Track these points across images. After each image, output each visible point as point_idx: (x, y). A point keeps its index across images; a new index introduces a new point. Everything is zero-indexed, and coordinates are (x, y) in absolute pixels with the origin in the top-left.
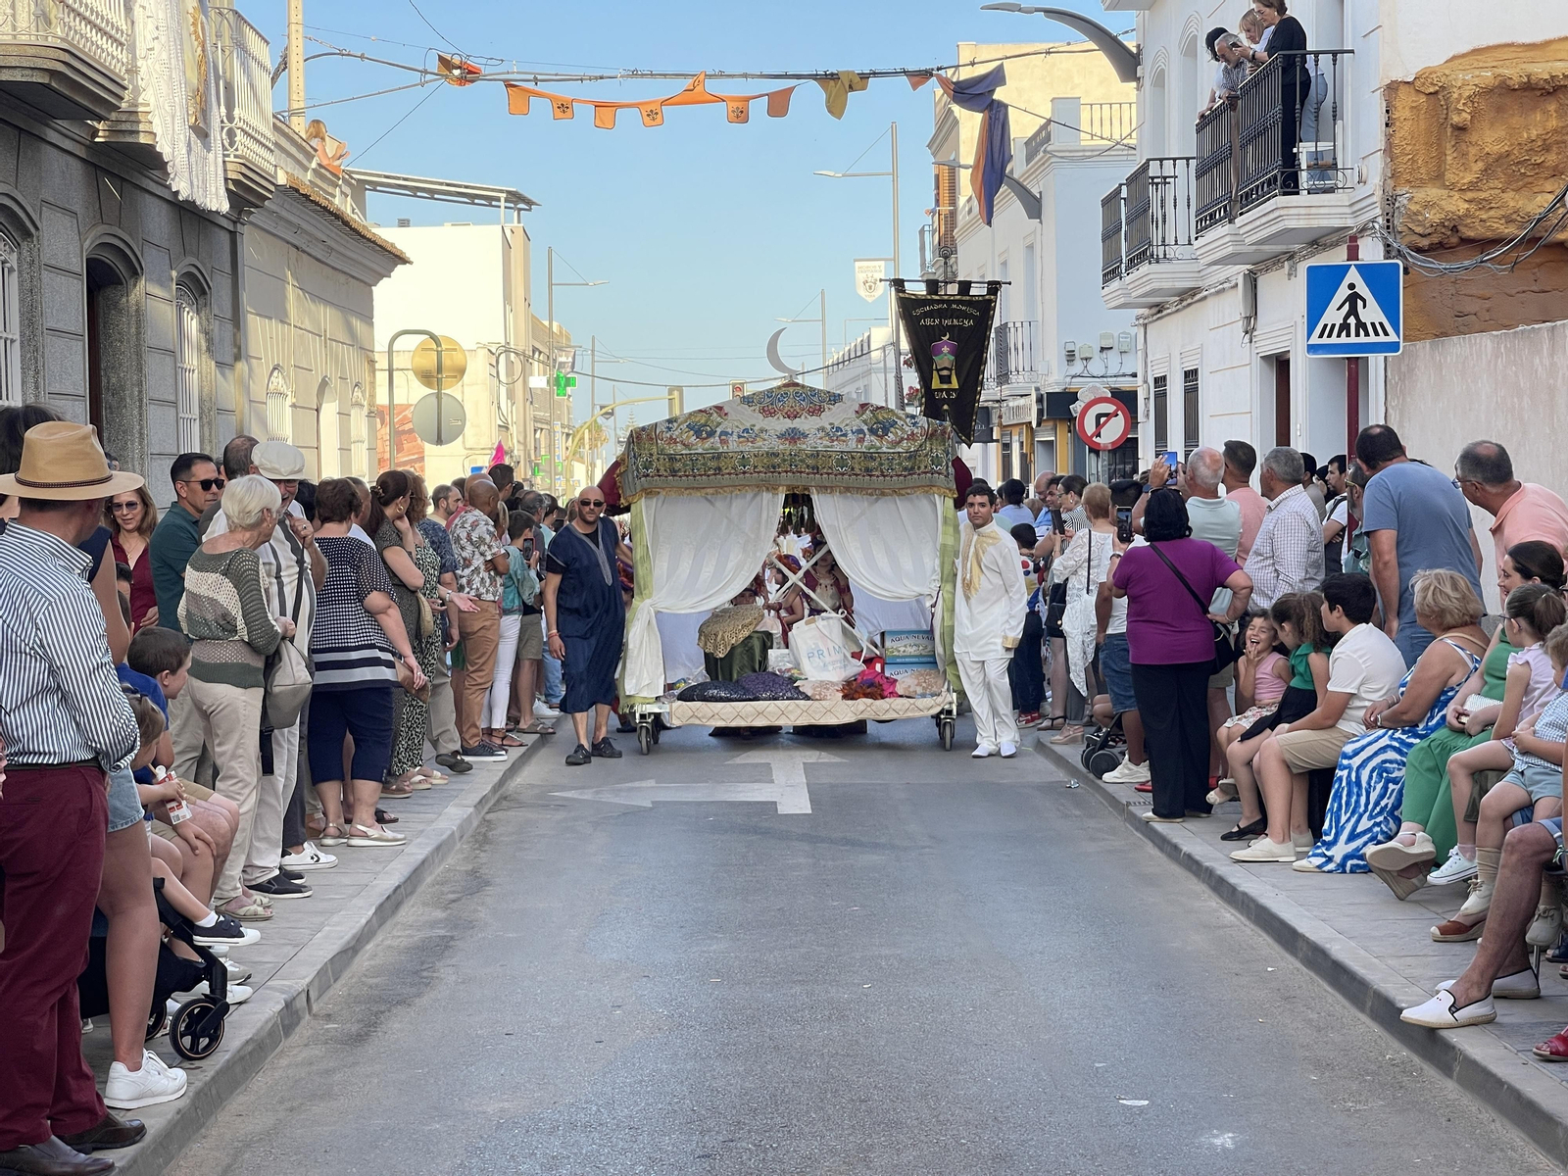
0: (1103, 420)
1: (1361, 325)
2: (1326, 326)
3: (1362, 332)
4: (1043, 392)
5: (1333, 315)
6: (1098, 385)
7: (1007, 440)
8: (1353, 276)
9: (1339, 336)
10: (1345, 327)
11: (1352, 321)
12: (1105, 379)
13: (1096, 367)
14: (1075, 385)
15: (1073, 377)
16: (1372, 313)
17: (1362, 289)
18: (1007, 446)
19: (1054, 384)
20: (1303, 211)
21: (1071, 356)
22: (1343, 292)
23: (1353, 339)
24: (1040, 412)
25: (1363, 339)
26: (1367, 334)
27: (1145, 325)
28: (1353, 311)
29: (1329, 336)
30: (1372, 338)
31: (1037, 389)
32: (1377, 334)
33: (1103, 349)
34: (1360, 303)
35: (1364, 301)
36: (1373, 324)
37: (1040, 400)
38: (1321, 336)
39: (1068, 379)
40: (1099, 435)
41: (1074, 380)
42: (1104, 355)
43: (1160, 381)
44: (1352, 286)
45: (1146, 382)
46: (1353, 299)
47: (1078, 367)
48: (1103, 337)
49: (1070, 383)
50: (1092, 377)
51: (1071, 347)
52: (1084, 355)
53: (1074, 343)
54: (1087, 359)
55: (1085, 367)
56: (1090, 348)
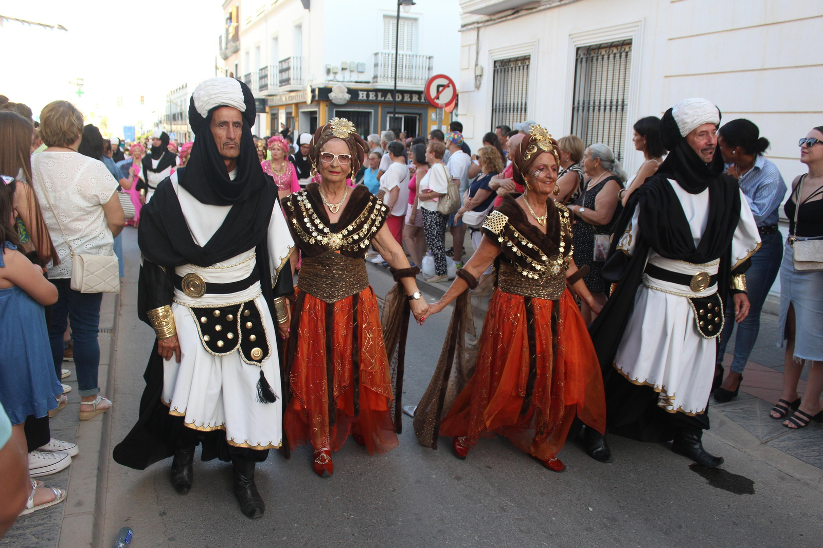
0: (441, 89)
4: (314, 87)
6: (342, 85)
7: (275, 112)
12: (344, 83)
13: (339, 77)
14: (330, 85)
15: (331, 81)
19: (321, 81)
21: (328, 71)
24: (313, 97)
27: (478, 28)
31: (311, 86)
33: (343, 69)
37: (313, 91)
39: (327, 82)
40: (437, 98)
41: (330, 83)
42: (343, 72)
47: (331, 77)
48: (343, 63)
49: (328, 84)
50: (338, 81)
51: (329, 67)
52: (335, 71)
53: (330, 65)
54: (335, 73)
55: (335, 77)
56: (337, 68)
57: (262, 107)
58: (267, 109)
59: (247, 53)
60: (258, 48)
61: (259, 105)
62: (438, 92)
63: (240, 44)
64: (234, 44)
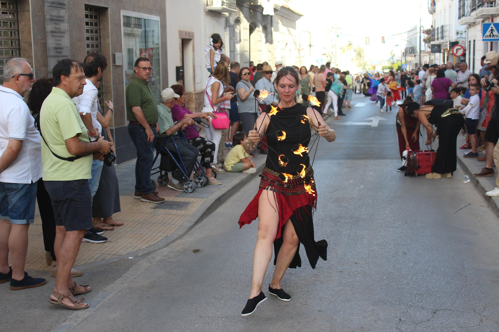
0: (458, 50)
1: (493, 35)
2: (486, 36)
3: (493, 37)
4: (451, 41)
5: (488, 33)
7: (444, 52)
8: (492, 26)
9: (489, 37)
10: (490, 36)
11: (492, 34)
13: (464, 35)
15: (459, 38)
16: (495, 33)
17: (494, 28)
18: (444, 54)
19: (453, 39)
20: (486, 11)
21: (457, 33)
22: (490, 29)
23: (492, 38)
24: (450, 46)
25: (493, 38)
26: (494, 37)
27: (468, 29)
28: (492, 32)
29: (487, 37)
30: (495, 38)
31: (449, 41)
32: (496, 37)
33: (465, 31)
34: (493, 31)
35: (494, 30)
36: (496, 35)
37: (450, 44)
38: (485, 37)
39: (457, 39)
40: (457, 53)
41: (459, 39)
43: (470, 42)
44: (492, 28)
45: (468, 41)
46: (492, 30)
47: (459, 36)
49: (457, 40)
50: (463, 38)
51: (457, 31)
52: (461, 33)
53: (458, 30)
54: (461, 34)
55: (461, 36)
56: (462, 31)
57: (439, 49)
58: (442, 51)
59: (438, 14)
60: (441, 12)
61: (437, 48)
62: (457, 51)
63: (435, 8)
64: (432, 7)
